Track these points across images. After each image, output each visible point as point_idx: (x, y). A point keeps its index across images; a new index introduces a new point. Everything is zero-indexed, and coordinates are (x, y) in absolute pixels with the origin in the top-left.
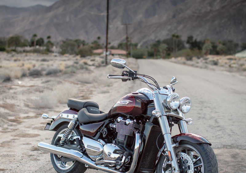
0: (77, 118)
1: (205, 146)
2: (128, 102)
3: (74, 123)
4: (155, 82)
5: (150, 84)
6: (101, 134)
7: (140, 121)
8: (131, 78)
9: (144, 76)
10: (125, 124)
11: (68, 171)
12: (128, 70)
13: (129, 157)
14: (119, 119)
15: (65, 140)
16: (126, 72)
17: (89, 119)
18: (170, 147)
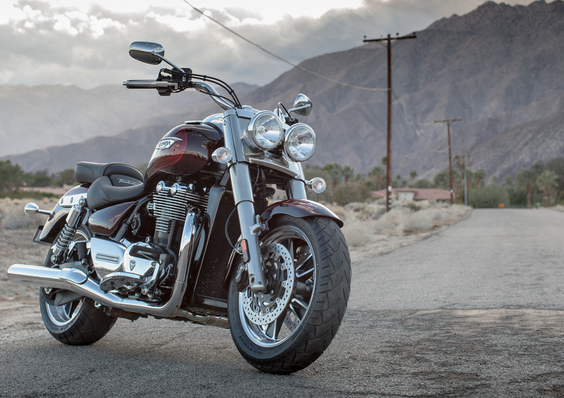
0: (86, 200)
1: (322, 222)
2: (172, 142)
3: (79, 211)
4: (230, 93)
5: (218, 96)
6: (129, 229)
7: (205, 189)
8: (176, 85)
9: (205, 78)
10: (169, 194)
11: (70, 326)
12: (170, 68)
13: (170, 266)
14: (160, 187)
15: (63, 252)
16: (166, 71)
17: (105, 198)
18: (248, 231)
